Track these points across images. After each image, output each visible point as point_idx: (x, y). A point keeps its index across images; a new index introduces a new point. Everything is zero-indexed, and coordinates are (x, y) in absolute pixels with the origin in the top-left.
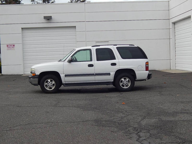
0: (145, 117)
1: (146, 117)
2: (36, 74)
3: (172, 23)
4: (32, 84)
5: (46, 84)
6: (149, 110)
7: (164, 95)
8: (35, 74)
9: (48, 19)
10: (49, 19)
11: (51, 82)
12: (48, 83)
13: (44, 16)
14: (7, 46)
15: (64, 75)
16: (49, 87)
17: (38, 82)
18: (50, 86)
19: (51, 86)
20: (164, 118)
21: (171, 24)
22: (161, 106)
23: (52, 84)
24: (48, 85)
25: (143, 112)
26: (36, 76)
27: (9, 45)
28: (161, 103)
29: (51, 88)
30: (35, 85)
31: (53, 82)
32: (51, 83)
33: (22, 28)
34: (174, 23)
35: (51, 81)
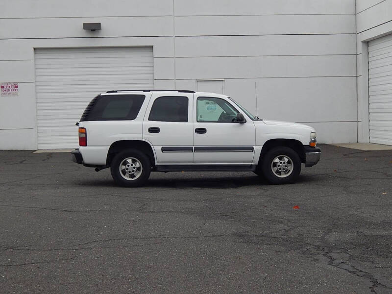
0: (331, 230)
1: (333, 230)
3: (362, 42)
6: (334, 219)
7: (354, 193)
9: (92, 30)
10: (94, 30)
13: (84, 24)
20: (368, 232)
21: (360, 44)
22: (356, 213)
25: (324, 222)
28: (354, 207)
33: (35, 49)
34: (367, 43)
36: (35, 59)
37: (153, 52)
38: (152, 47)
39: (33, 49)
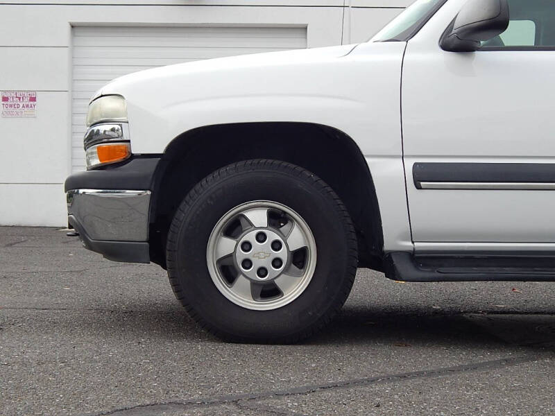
2: (136, 150)
4: (90, 247)
5: (227, 246)
8: (128, 150)
11: (272, 236)
12: (250, 236)
14: (5, 99)
15: (410, 164)
16: (254, 284)
17: (152, 227)
18: (262, 271)
19: (273, 272)
23: (283, 254)
24: (247, 263)
26: (130, 169)
27: (13, 95)
29: (271, 291)
30: (116, 252)
31: (298, 236)
32: (276, 245)
33: (72, 27)
35: (276, 219)
36: (73, 47)
37: (306, 38)
38: (304, 29)
39: (68, 27)
